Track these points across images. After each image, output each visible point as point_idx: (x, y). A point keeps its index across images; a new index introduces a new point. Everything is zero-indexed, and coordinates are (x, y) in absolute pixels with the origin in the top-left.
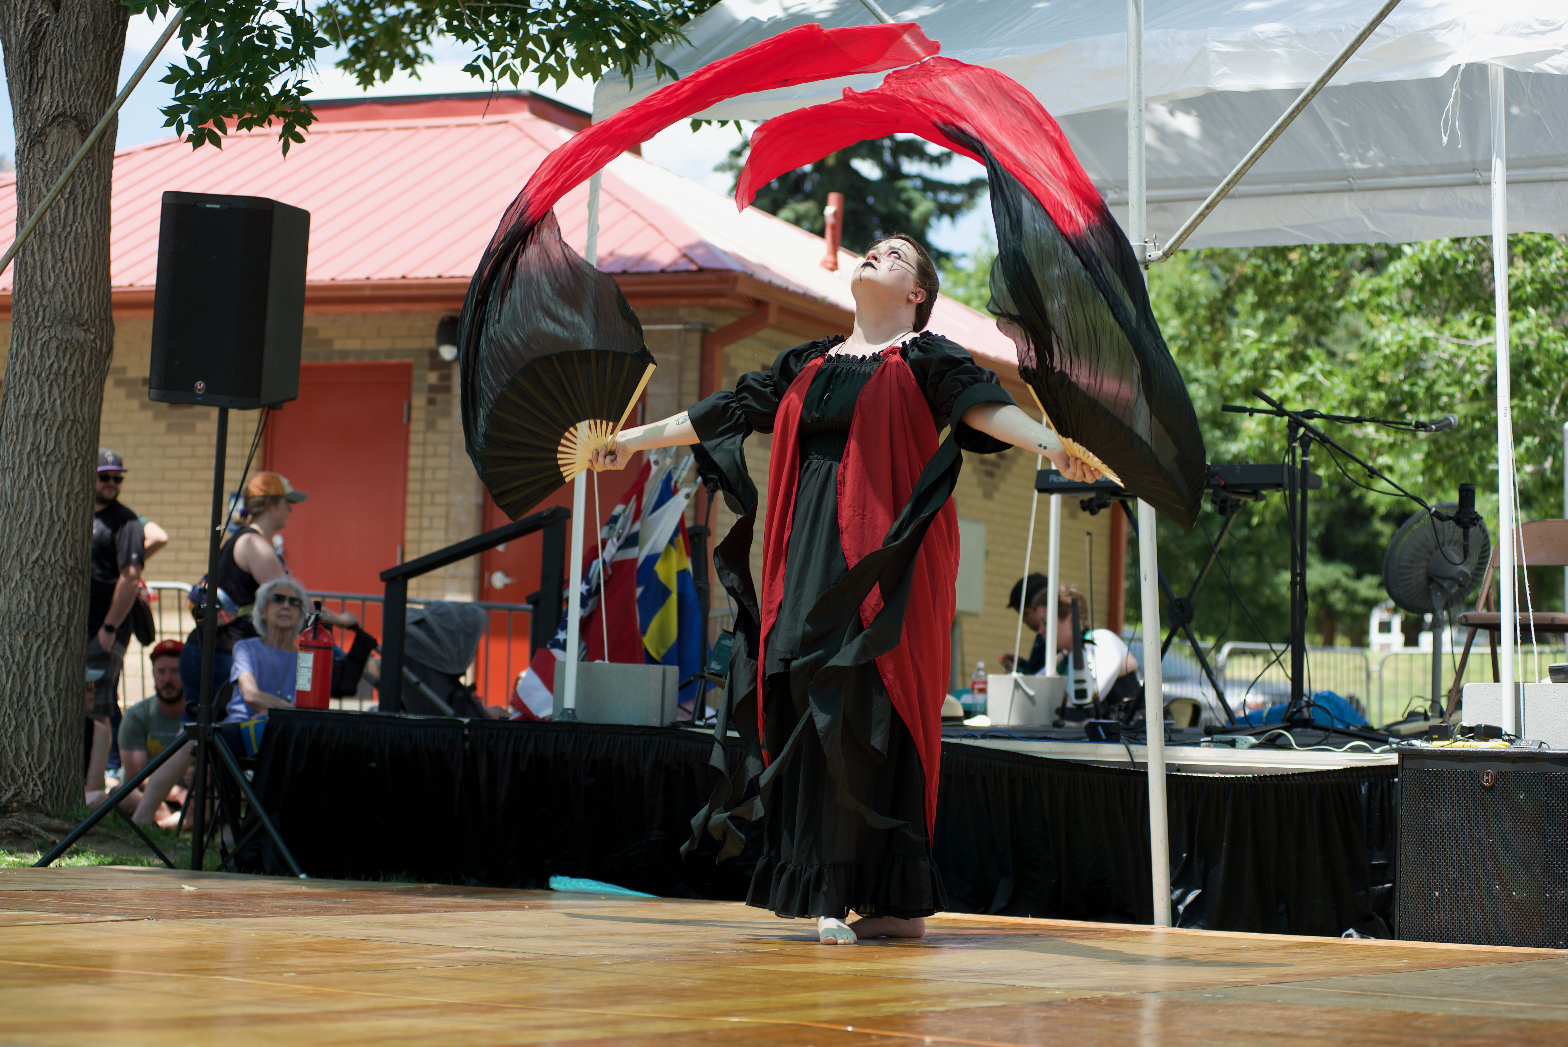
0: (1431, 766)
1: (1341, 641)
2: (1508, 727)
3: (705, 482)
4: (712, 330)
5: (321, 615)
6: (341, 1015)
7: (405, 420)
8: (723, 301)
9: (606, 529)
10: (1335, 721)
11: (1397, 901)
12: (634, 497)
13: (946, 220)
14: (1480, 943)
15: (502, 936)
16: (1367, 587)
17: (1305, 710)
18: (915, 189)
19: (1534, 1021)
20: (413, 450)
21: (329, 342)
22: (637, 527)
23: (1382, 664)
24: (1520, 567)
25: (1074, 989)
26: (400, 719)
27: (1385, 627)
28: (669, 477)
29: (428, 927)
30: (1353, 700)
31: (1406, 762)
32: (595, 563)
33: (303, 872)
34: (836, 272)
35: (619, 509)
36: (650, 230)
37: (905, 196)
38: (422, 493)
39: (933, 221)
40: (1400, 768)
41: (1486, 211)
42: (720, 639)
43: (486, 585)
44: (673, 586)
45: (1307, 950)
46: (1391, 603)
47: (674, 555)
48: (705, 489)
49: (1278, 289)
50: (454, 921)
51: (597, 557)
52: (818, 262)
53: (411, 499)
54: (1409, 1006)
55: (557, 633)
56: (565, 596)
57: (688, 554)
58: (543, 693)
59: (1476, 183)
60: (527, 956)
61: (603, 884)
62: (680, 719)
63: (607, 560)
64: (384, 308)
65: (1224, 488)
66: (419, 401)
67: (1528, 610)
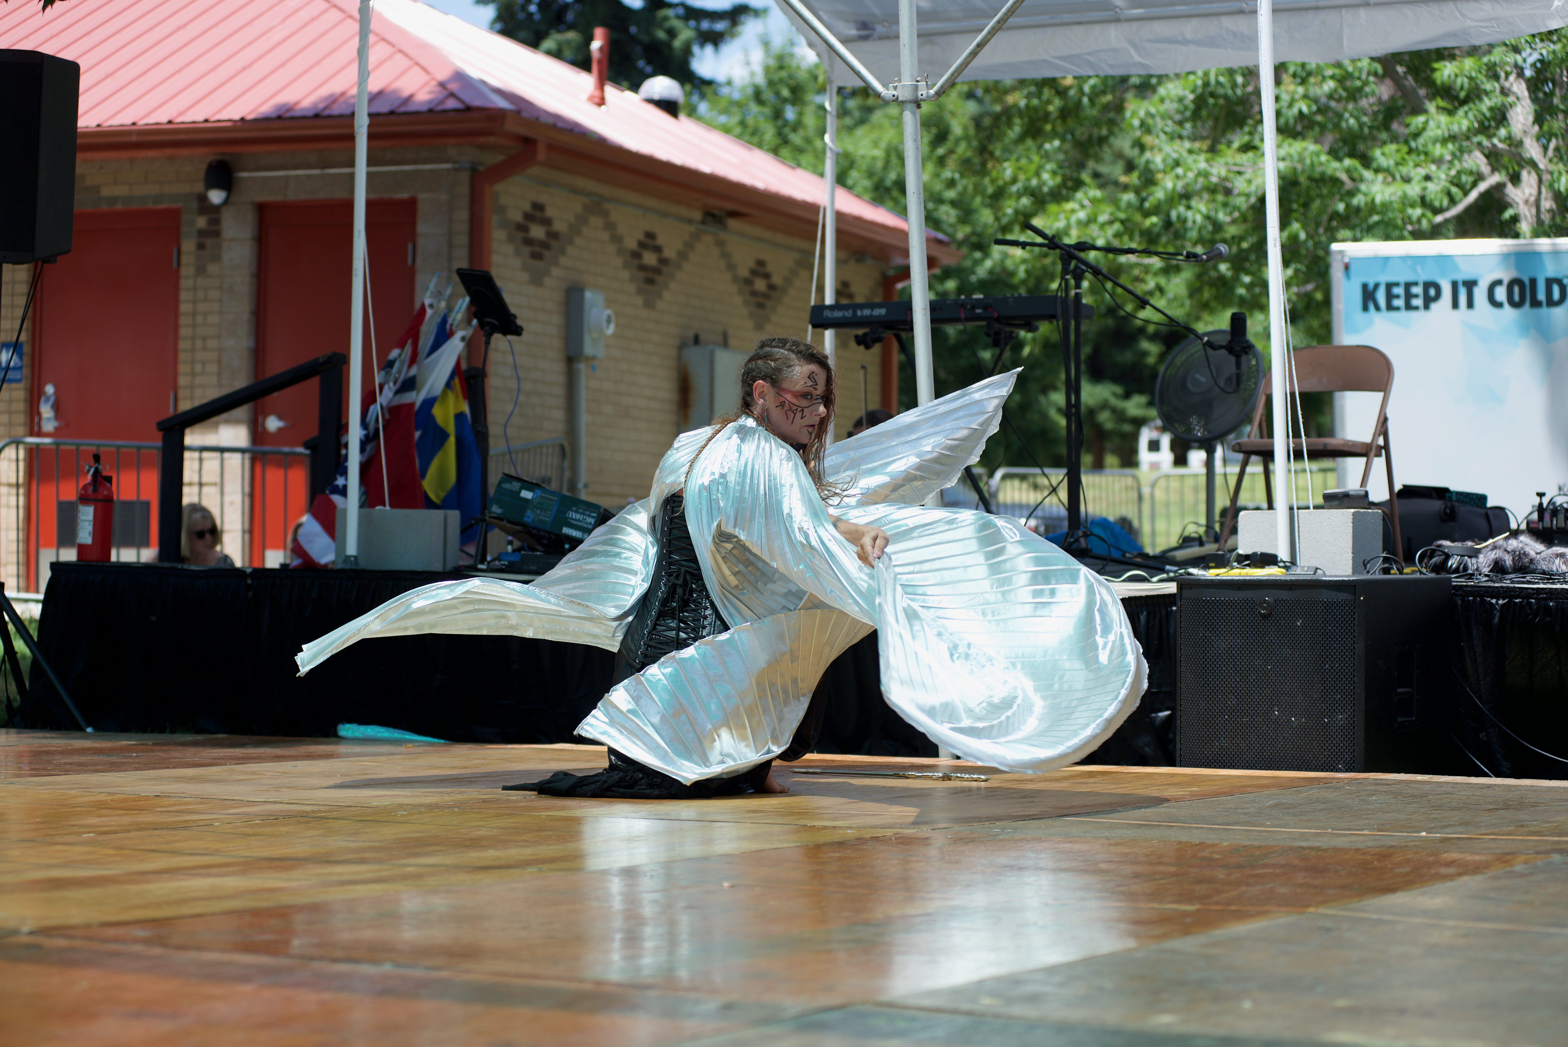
0: (1210, 595)
1: (1111, 460)
2: (1283, 554)
3: (482, 325)
4: (481, 168)
5: (100, 467)
6: (144, 876)
7: (175, 265)
8: (492, 140)
9: (383, 373)
10: (1112, 550)
11: (1178, 728)
12: (410, 342)
13: (709, 49)
14: (1261, 769)
15: (295, 788)
16: (1135, 406)
17: (1082, 540)
18: (678, 17)
19: (1318, 849)
20: (184, 295)
21: (97, 189)
22: (414, 371)
23: (1153, 485)
24: (1293, 395)
25: (865, 827)
26: (183, 570)
27: (1154, 446)
28: (444, 320)
29: (221, 781)
30: (1124, 523)
31: (1184, 592)
32: (372, 408)
33: (89, 726)
34: (603, 107)
35: (395, 353)
36: (416, 69)
37: (667, 25)
38: (193, 338)
39: (696, 49)
40: (1178, 598)
41: (1252, 41)
42: (500, 483)
43: (260, 429)
44: (451, 429)
45: (1091, 780)
46: (1159, 423)
47: (451, 398)
48: (482, 333)
49: (1046, 117)
50: (246, 773)
51: (375, 401)
52: (585, 97)
53: (183, 345)
54: (1195, 837)
55: (336, 479)
56: (344, 441)
57: (465, 397)
58: (323, 539)
59: (1241, 12)
60: (322, 808)
61: (391, 730)
62: (462, 563)
63: (385, 404)
64: (151, 153)
65: (998, 320)
66: (188, 246)
67: (1300, 437)
